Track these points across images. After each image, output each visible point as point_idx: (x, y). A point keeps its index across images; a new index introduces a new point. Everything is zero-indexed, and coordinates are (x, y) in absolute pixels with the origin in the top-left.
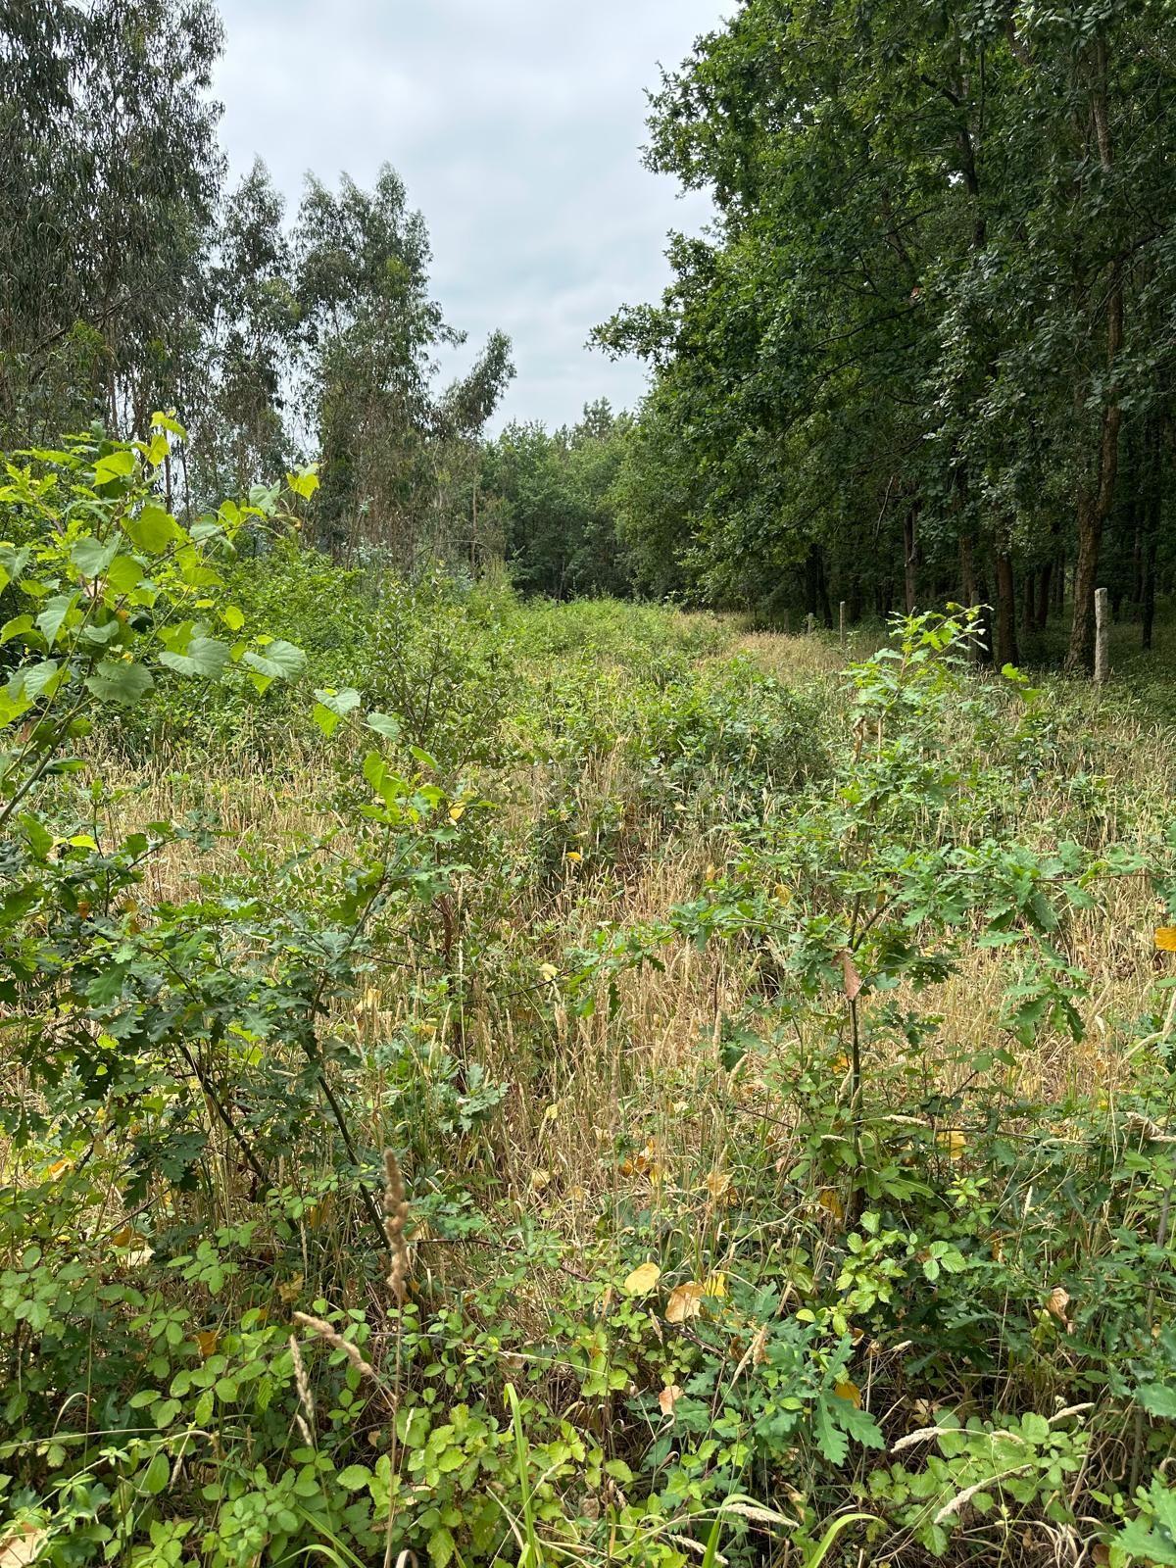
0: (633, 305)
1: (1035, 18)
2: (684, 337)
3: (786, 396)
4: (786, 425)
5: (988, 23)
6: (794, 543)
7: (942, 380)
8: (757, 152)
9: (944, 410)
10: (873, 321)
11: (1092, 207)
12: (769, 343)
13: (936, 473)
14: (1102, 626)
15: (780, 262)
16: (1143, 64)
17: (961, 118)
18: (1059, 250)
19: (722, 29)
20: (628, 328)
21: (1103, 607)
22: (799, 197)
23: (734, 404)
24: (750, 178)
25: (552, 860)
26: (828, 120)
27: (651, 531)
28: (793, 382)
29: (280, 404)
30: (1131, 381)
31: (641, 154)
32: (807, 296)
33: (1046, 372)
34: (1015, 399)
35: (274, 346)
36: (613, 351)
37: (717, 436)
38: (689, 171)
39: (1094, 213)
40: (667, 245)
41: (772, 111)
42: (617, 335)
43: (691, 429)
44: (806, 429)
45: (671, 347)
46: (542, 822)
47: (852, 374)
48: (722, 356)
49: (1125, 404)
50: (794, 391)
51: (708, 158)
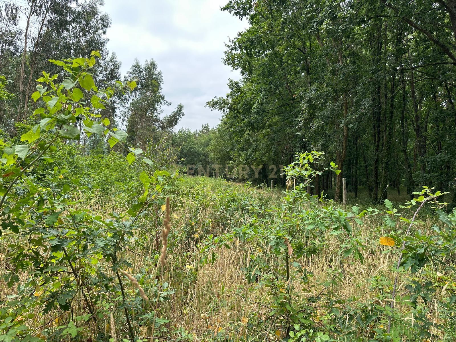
0: (218, 97)
1: (326, 27)
2: (231, 106)
3: (258, 122)
4: (258, 130)
5: (315, 29)
6: (259, 162)
7: (301, 119)
8: (252, 63)
9: (301, 127)
10: (282, 106)
11: (340, 77)
12: (255, 108)
13: (298, 145)
14: (345, 188)
15: (258, 88)
17: (306, 57)
18: (332, 88)
19: (245, 31)
20: (216, 103)
21: (345, 183)
22: (263, 73)
23: (244, 124)
24: (250, 68)
26: (271, 55)
27: (219, 158)
28: (261, 119)
29: (116, 116)
30: (352, 120)
31: (222, 60)
32: (265, 97)
33: (329, 117)
34: (321, 124)
35: (116, 100)
36: (212, 108)
37: (239, 132)
38: (234, 65)
39: (341, 79)
40: (228, 82)
41: (257, 52)
42: (213, 104)
43: (232, 129)
44: (263, 133)
45: (228, 108)
46: (187, 225)
47: (276, 119)
48: (241, 112)
49: (350, 126)
50: (260, 121)
51: (239, 62)
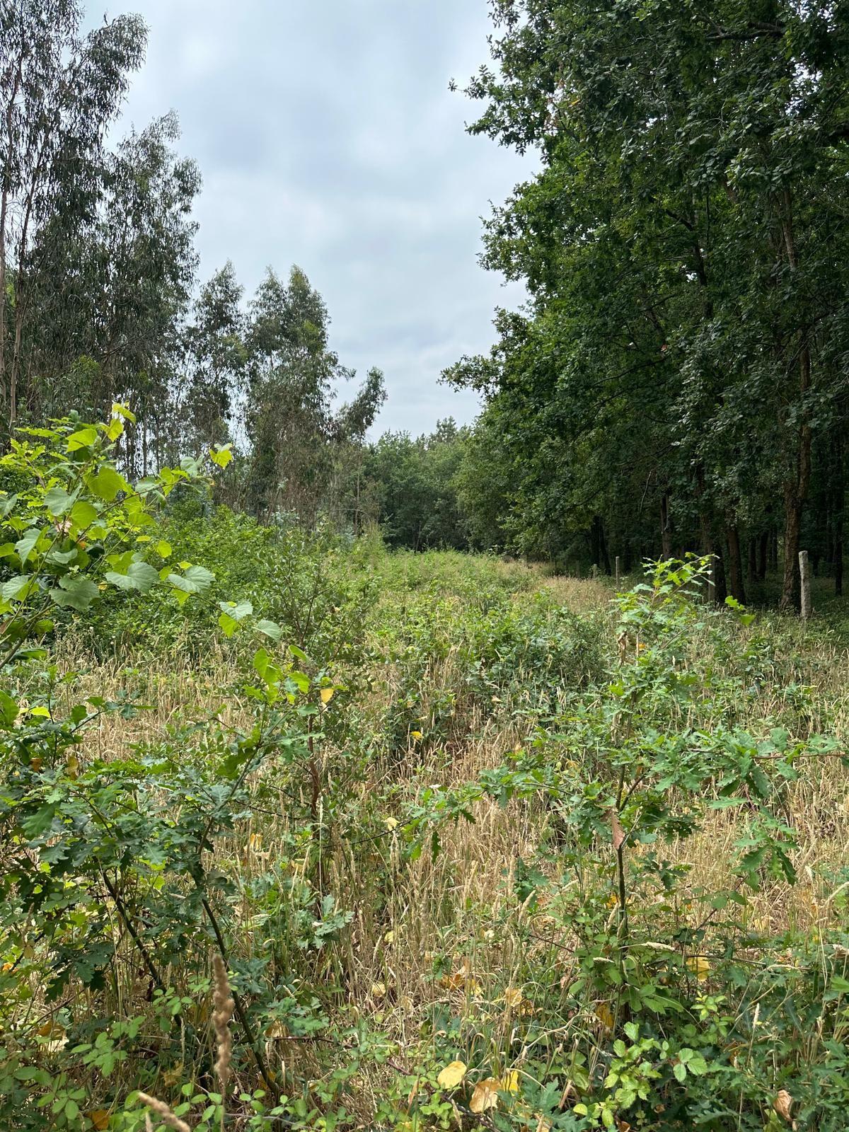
0: (471, 356)
1: (741, 172)
2: (505, 377)
3: (575, 416)
4: (575, 436)
5: (709, 176)
6: (581, 515)
7: (684, 408)
8: (556, 258)
9: (685, 426)
10: (636, 368)
11: (784, 294)
12: (563, 381)
13: (681, 469)
14: (805, 578)
15: (571, 328)
16: (816, 205)
17: (694, 238)
18: (763, 321)
19: (533, 181)
20: (467, 371)
21: (805, 565)
22: (584, 286)
23: (539, 421)
24: (551, 274)
25: (400, 737)
26: (603, 237)
27: (482, 505)
28: (580, 407)
29: (229, 417)
30: (817, 408)
31: (478, 258)
32: (590, 350)
33: (757, 401)
34: (735, 419)
35: (228, 377)
36: (456, 385)
37: (527, 443)
38: (510, 269)
39: (786, 298)
40: (495, 316)
41: (566, 232)
42: (459, 375)
43: (509, 437)
44: (590, 439)
45: (496, 383)
46: (393, 709)
47: (621, 403)
48: (531, 389)
49: (813, 424)
50: (580, 413)
51: (523, 261)
